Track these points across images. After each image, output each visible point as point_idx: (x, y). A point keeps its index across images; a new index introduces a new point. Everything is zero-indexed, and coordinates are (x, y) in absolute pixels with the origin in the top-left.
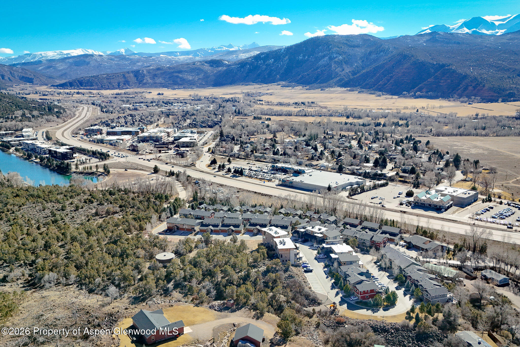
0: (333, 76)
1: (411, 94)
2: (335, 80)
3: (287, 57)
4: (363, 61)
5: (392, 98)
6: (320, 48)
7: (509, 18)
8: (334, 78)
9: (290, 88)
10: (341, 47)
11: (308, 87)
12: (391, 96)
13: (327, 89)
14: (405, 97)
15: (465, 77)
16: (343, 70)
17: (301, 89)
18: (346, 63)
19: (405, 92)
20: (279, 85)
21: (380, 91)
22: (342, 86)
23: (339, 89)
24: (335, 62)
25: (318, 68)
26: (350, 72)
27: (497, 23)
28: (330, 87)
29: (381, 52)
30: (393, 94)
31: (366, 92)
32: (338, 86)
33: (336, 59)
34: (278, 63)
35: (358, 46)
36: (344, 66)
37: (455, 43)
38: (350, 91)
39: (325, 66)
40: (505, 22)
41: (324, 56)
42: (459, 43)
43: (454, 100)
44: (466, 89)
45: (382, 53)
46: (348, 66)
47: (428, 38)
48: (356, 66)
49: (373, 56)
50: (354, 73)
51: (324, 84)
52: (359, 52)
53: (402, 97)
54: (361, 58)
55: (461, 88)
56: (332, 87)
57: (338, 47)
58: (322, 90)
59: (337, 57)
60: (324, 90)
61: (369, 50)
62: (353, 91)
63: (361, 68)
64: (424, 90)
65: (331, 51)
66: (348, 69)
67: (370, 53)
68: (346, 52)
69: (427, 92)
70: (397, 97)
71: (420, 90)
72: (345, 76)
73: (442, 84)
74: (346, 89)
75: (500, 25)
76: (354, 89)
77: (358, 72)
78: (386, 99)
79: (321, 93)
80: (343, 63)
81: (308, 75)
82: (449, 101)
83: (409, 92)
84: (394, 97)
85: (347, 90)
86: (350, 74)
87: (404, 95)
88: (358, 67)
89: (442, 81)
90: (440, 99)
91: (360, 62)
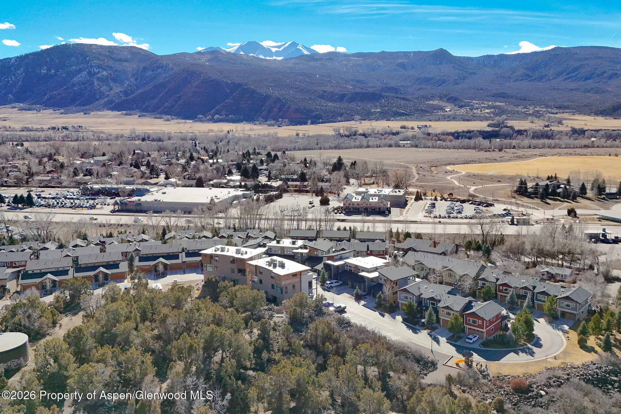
0: (98, 97)
1: (208, 117)
2: (102, 101)
3: (22, 69)
4: (136, 79)
5: (185, 123)
6: (73, 59)
7: (284, 45)
8: (100, 99)
9: (35, 112)
10: (104, 60)
11: (62, 111)
12: (184, 121)
13: (92, 113)
14: (201, 121)
15: (267, 97)
16: (111, 89)
17: (51, 113)
18: (115, 80)
19: (200, 116)
20: (15, 107)
21: (167, 114)
22: (113, 109)
23: (110, 112)
24: (98, 79)
25: (74, 85)
26: (121, 92)
27: (274, 50)
28: (97, 110)
29: (159, 68)
30: (185, 118)
31: (149, 117)
32: (108, 109)
33: (99, 75)
34: (7, 77)
35: (126, 60)
36: (112, 84)
37: (241, 63)
38: (126, 114)
39: (83, 84)
40: (281, 49)
41: (80, 71)
42: (245, 64)
43: (260, 124)
44: (270, 111)
45: (160, 70)
46: (117, 85)
47: (209, 57)
48: (128, 85)
49: (150, 73)
50: (126, 93)
51: (87, 107)
52: (130, 67)
53: (197, 121)
54: (133, 76)
55: (265, 110)
56: (99, 110)
57: (99, 60)
58: (85, 114)
59: (99, 72)
60: (89, 114)
61: (142, 65)
62: (131, 115)
63: (135, 87)
64: (223, 112)
65: (89, 64)
66: (117, 89)
67: (145, 69)
68: (111, 67)
69: (227, 115)
70: (191, 121)
71: (218, 112)
72: (115, 97)
73: (242, 106)
74: (120, 113)
75: (276, 51)
76: (132, 112)
77: (133, 92)
78: (179, 123)
79: (86, 118)
80: (110, 81)
81: (59, 94)
82: (255, 124)
83: (204, 114)
84: (188, 121)
85: (122, 114)
86: (121, 95)
87: (200, 118)
88: (130, 86)
89: (242, 102)
90: (244, 122)
91: (133, 80)
